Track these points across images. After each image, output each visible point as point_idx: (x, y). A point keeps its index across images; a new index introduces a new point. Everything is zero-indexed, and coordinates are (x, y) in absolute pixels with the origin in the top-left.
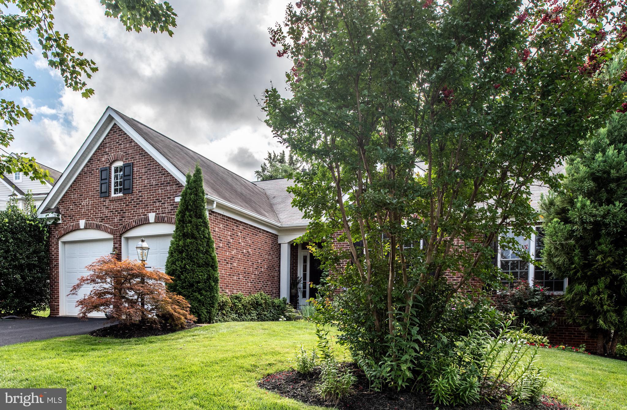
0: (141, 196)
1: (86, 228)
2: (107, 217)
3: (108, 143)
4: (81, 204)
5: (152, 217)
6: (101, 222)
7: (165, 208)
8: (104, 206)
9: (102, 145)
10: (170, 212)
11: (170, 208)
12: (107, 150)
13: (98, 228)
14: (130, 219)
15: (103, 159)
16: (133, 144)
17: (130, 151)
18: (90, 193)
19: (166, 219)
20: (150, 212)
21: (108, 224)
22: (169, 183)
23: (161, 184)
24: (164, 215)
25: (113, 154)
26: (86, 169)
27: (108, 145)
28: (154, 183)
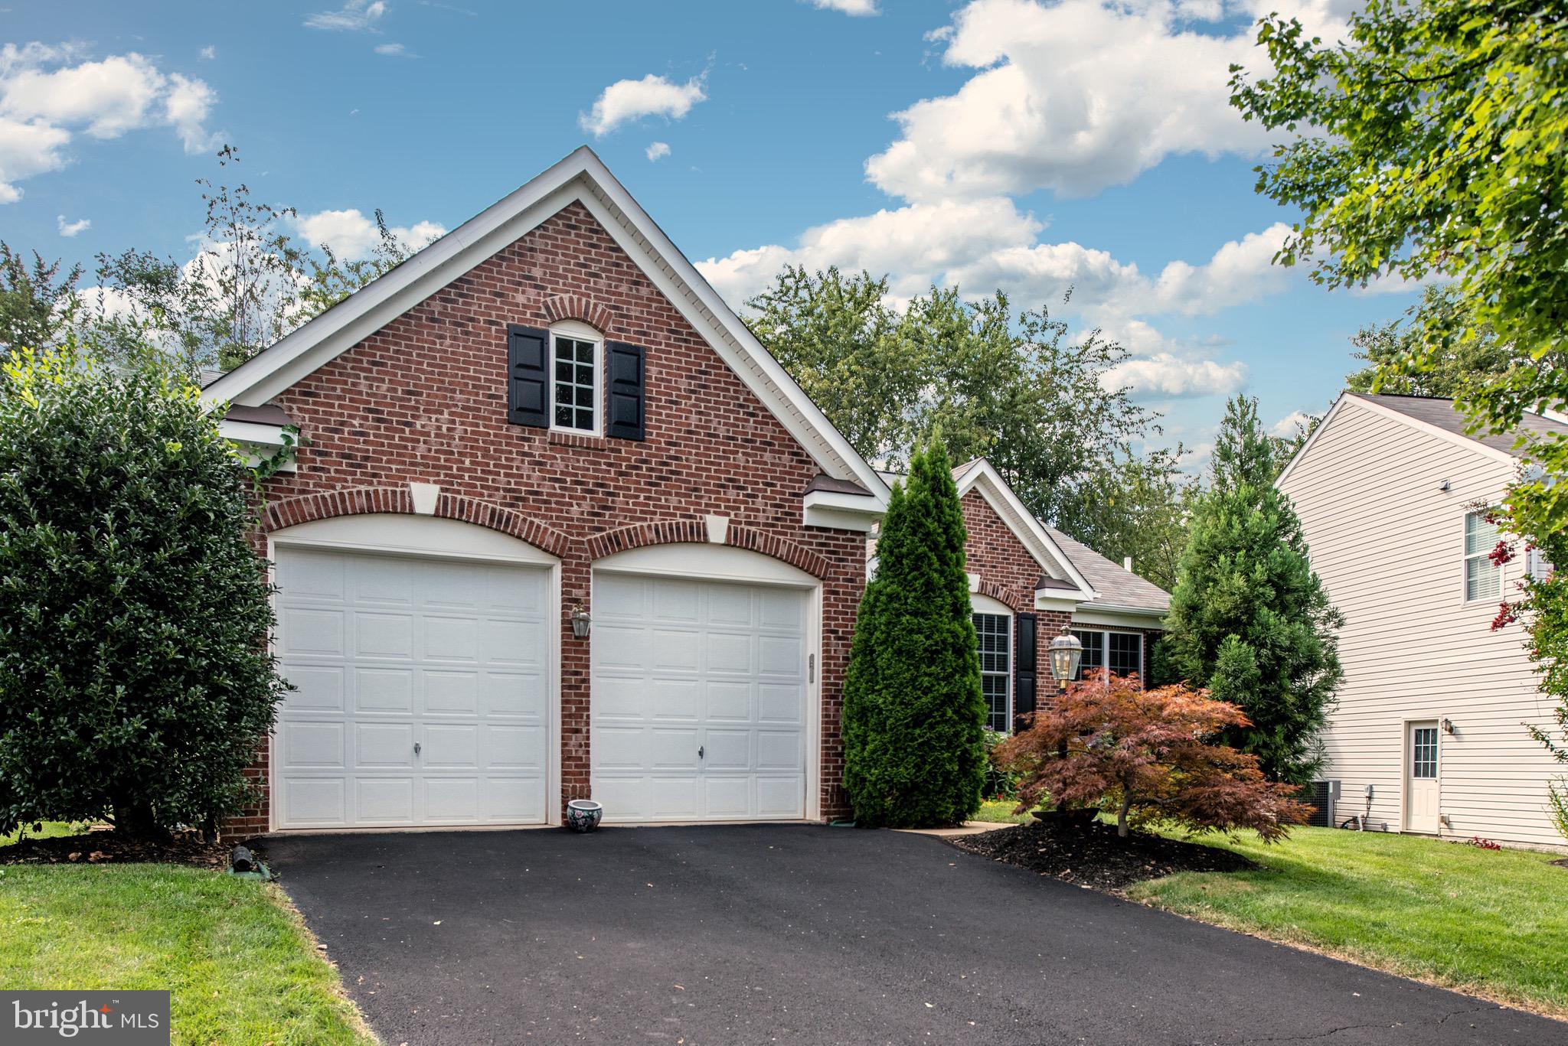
0: (676, 458)
1: (442, 514)
2: (537, 493)
3: (543, 251)
4: (407, 424)
5: (717, 527)
6: (511, 505)
7: (758, 510)
8: (525, 454)
9: (519, 251)
10: (773, 526)
11: (771, 512)
12: (537, 272)
13: (498, 524)
14: (632, 518)
15: (520, 299)
16: (644, 291)
17: (635, 312)
18: (458, 396)
19: (760, 541)
20: (708, 512)
21: (544, 517)
22: (770, 444)
23: (747, 441)
24: (753, 529)
25: (566, 297)
26: (437, 307)
27: (540, 258)
28: (722, 432)
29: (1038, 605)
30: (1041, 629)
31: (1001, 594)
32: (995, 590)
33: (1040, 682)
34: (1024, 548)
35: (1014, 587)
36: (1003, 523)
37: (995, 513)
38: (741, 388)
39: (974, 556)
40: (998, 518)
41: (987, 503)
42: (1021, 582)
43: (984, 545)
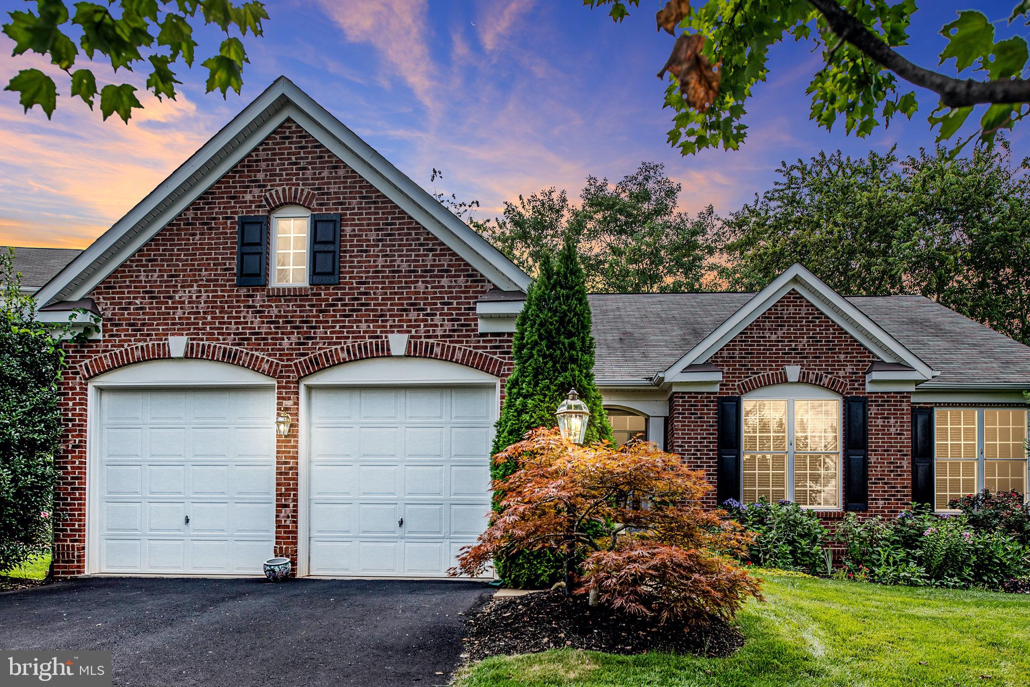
0: (366, 294)
1: (189, 355)
2: (258, 333)
3: (264, 160)
4: (170, 298)
5: (398, 343)
6: (239, 345)
7: (436, 326)
8: (249, 307)
9: (248, 164)
10: (450, 336)
11: (448, 325)
12: (261, 176)
13: (230, 358)
14: (329, 344)
15: (248, 197)
16: (341, 172)
17: (333, 189)
18: (204, 273)
19: (437, 350)
20: (393, 332)
21: (263, 350)
22: (446, 271)
23: (426, 271)
24: (431, 341)
25: (280, 189)
26: (190, 215)
27: (263, 165)
28: (404, 267)
29: (869, 388)
30: (873, 410)
31: (825, 381)
32: (819, 378)
33: (873, 459)
34: (851, 337)
35: (841, 373)
36: (827, 317)
37: (817, 309)
38: (421, 230)
39: (794, 349)
40: (822, 313)
41: (808, 302)
42: (849, 369)
43: (805, 339)
